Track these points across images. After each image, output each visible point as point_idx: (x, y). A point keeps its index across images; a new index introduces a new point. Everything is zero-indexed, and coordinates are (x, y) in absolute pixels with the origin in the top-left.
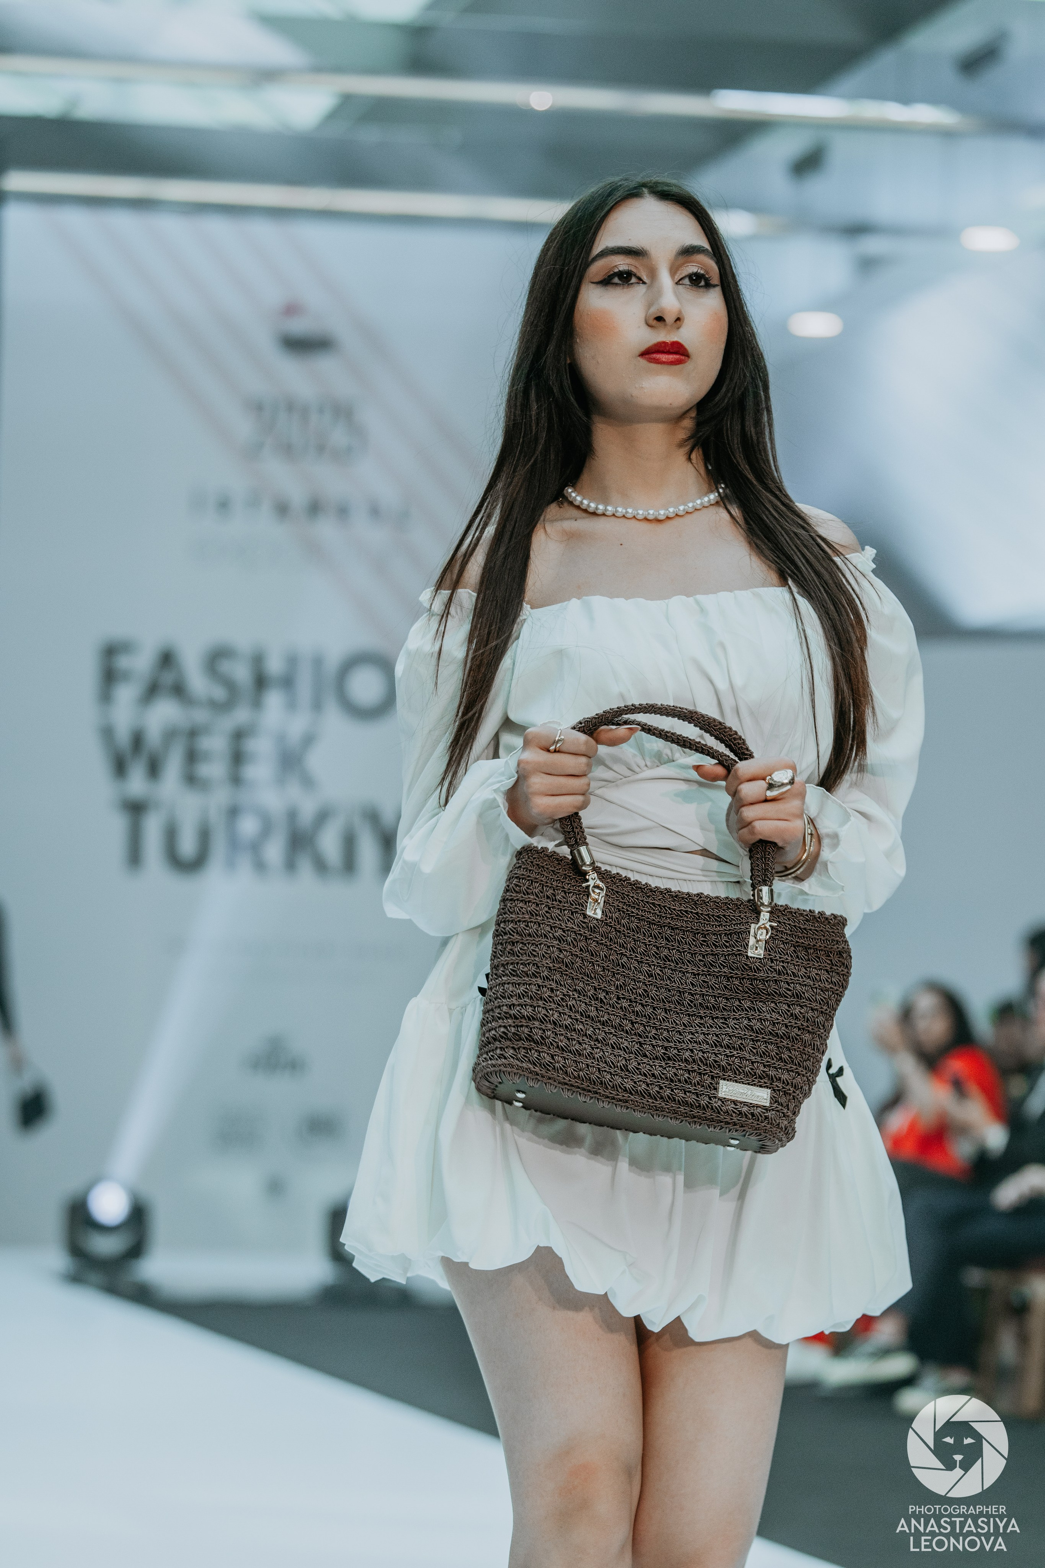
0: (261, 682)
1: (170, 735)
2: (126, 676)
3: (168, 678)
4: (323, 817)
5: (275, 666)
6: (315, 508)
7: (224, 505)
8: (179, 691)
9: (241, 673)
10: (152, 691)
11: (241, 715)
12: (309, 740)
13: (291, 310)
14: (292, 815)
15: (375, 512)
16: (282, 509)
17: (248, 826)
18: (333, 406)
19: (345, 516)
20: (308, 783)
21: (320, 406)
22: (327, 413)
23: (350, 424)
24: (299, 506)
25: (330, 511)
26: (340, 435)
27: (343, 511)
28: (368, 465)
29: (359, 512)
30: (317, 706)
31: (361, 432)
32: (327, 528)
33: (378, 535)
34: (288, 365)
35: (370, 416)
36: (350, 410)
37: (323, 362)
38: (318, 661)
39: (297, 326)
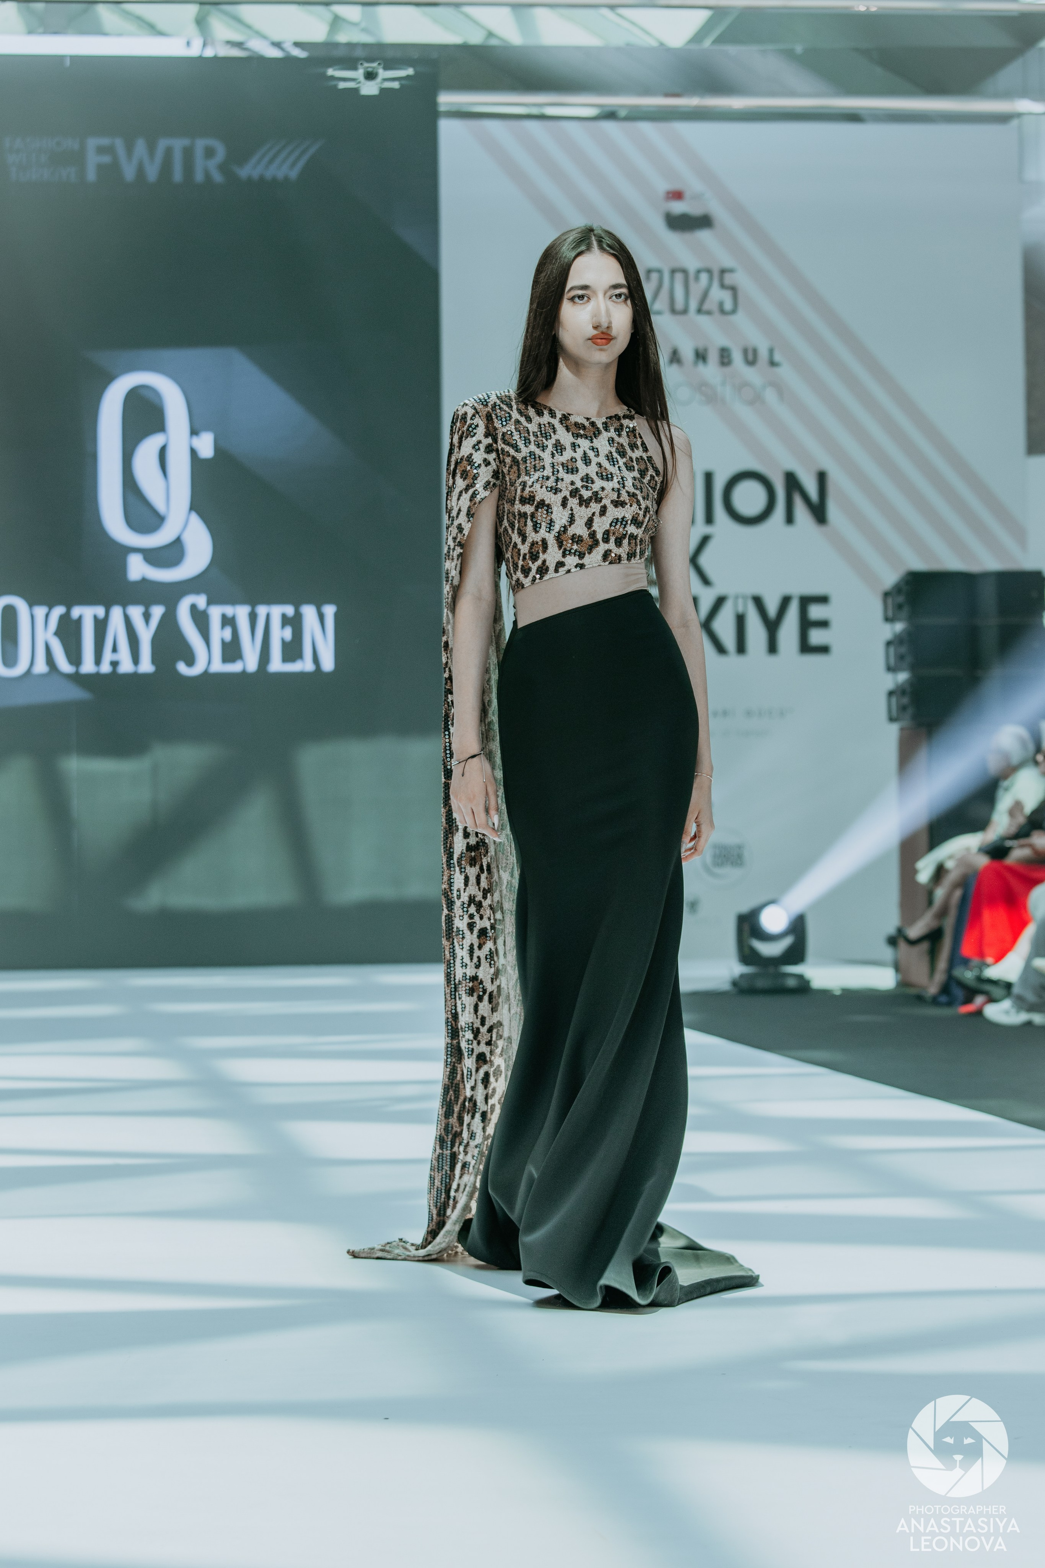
4: (719, 605)
6: (701, 356)
12: (705, 541)
13: (676, 195)
15: (751, 358)
16: (673, 357)
18: (709, 271)
19: (726, 360)
20: (706, 581)
21: (699, 272)
22: (704, 277)
23: (723, 286)
24: (687, 353)
25: (713, 357)
26: (717, 294)
27: (725, 357)
28: (740, 319)
29: (737, 357)
30: (709, 519)
31: (733, 289)
32: (711, 371)
33: (751, 375)
34: (674, 240)
35: (740, 278)
36: (723, 272)
37: (704, 235)
38: (709, 477)
39: (678, 208)
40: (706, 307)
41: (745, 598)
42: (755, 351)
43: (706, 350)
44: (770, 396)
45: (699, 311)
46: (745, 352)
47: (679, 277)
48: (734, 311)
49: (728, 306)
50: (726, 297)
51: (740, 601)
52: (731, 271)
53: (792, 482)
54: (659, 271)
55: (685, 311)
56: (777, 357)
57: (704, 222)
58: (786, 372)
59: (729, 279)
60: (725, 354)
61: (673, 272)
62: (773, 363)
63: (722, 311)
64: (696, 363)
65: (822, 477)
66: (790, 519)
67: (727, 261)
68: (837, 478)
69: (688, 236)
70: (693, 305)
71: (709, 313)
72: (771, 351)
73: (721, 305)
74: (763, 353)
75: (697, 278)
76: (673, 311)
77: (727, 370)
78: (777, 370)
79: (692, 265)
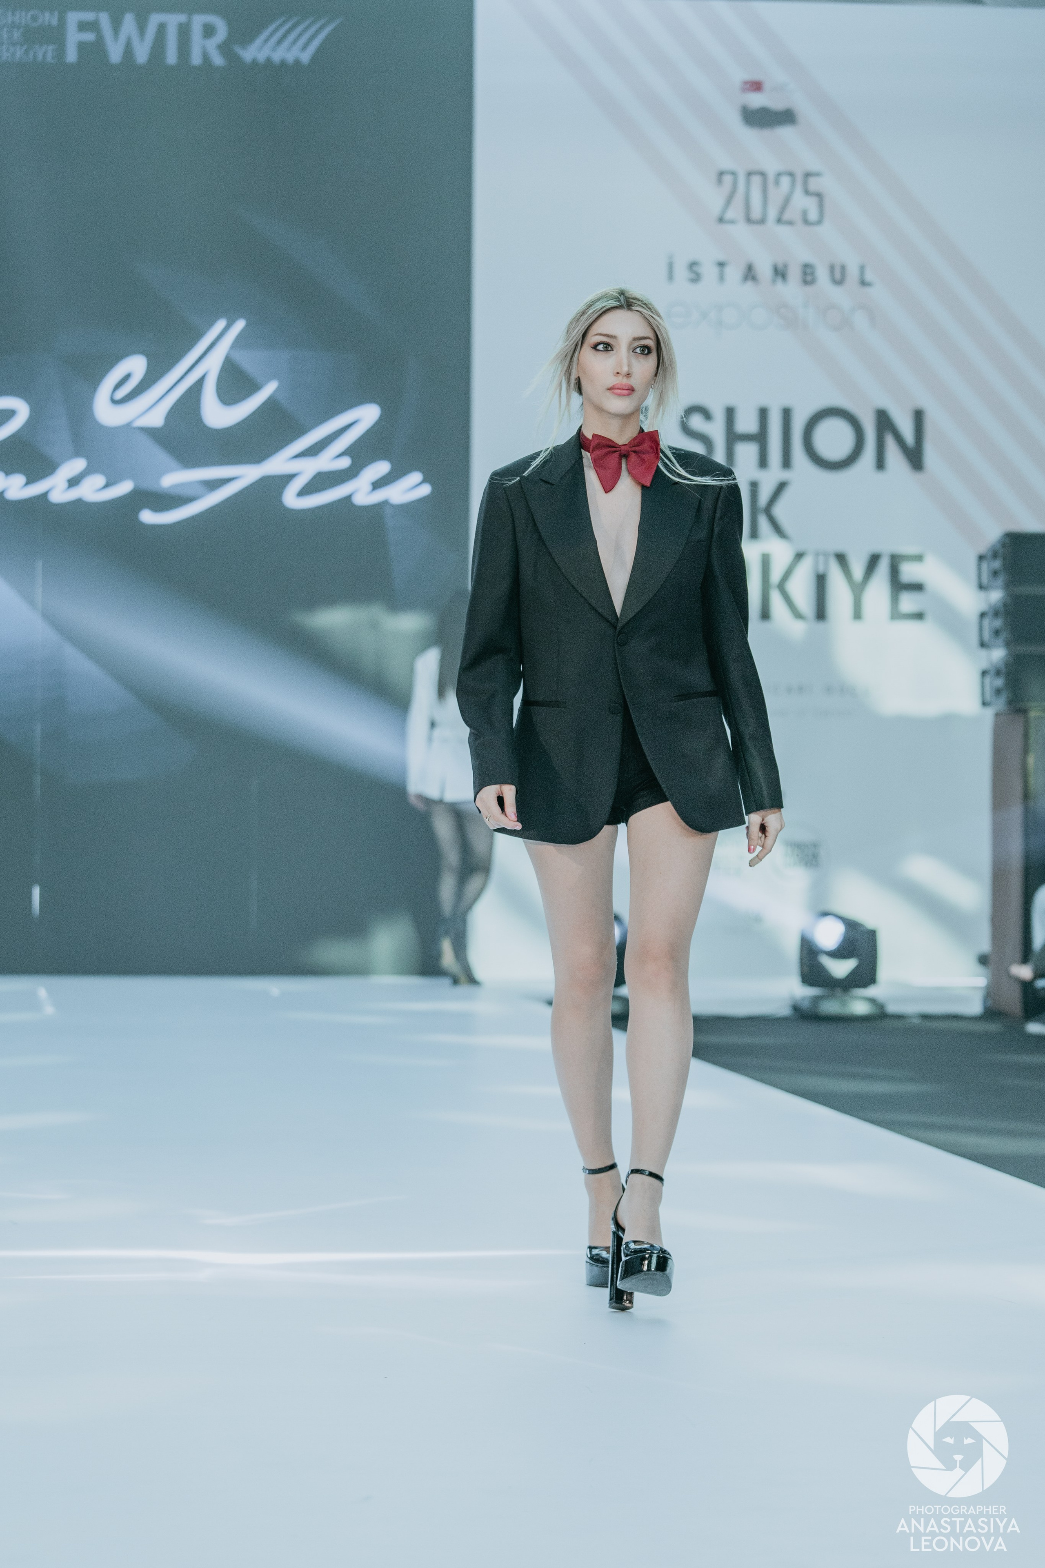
0: (732, 438)
5: (747, 423)
6: (780, 273)
7: (694, 271)
9: (715, 430)
12: (780, 491)
13: (753, 86)
15: (838, 277)
16: (750, 274)
18: (791, 175)
19: (809, 278)
21: (779, 175)
22: (785, 181)
23: (807, 192)
24: (764, 270)
25: (795, 273)
26: (801, 202)
27: (808, 275)
28: (826, 230)
29: (822, 274)
30: (787, 463)
31: (819, 196)
32: (791, 291)
33: (837, 296)
34: (751, 137)
35: (826, 183)
36: (807, 175)
37: (785, 132)
38: (787, 414)
39: (756, 100)
40: (787, 216)
41: (826, 555)
42: (843, 268)
43: (786, 266)
44: (860, 320)
45: (779, 221)
46: (832, 268)
47: (756, 180)
48: (819, 222)
49: (813, 216)
50: (811, 205)
51: (821, 559)
52: (817, 174)
53: (884, 421)
54: (733, 173)
55: (762, 221)
56: (869, 276)
57: (786, 117)
58: (878, 293)
59: (814, 184)
60: (809, 271)
61: (749, 174)
62: (864, 283)
63: (806, 222)
64: (774, 281)
65: (919, 416)
66: (880, 464)
67: (813, 165)
68: (935, 417)
69: (767, 133)
70: (772, 214)
71: (790, 223)
72: (862, 269)
73: (805, 213)
74: (853, 272)
75: (777, 183)
76: (749, 220)
77: (810, 289)
78: (867, 290)
79: (771, 166)
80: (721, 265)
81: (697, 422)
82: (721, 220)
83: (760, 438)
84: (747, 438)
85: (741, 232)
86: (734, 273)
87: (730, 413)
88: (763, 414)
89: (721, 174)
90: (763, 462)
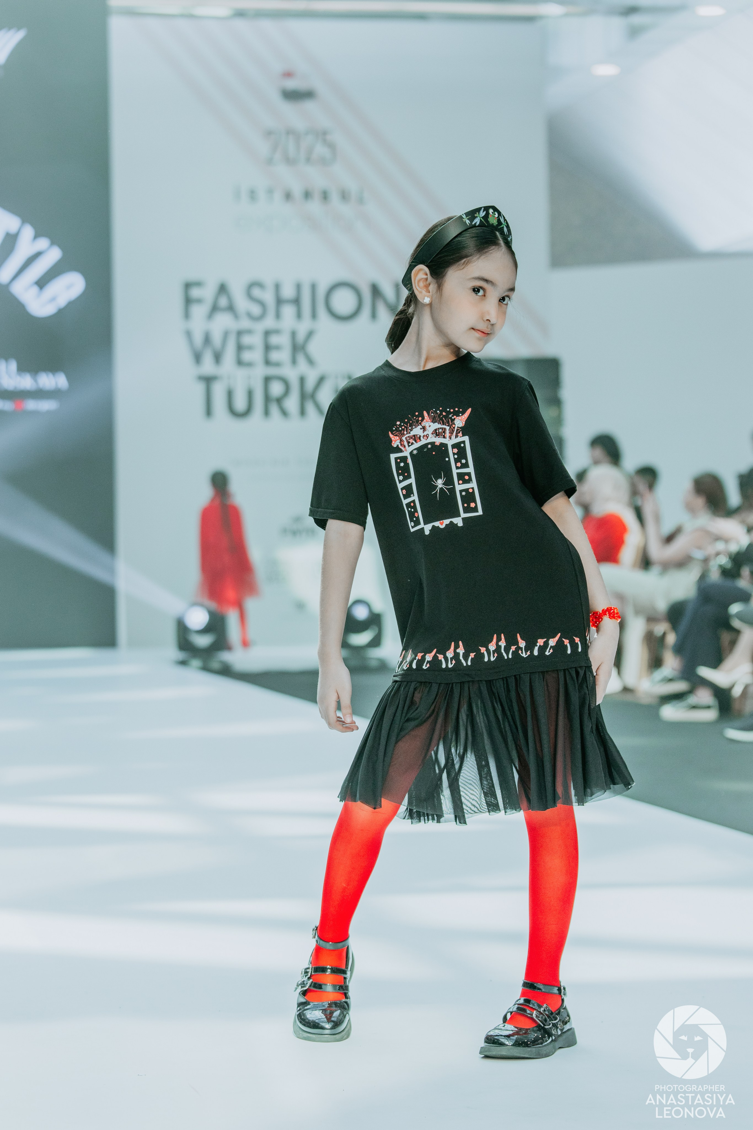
0: (279, 301)
1: (226, 335)
2: (199, 301)
3: (223, 302)
4: (321, 380)
5: (288, 292)
6: (307, 195)
7: (253, 195)
8: (231, 308)
9: (268, 297)
10: (215, 309)
11: (269, 322)
12: (310, 334)
13: (288, 75)
14: (302, 380)
15: (344, 196)
16: (288, 196)
17: (276, 389)
18: (314, 132)
19: (326, 199)
20: (311, 362)
21: (306, 132)
22: (311, 136)
23: (325, 142)
24: (297, 191)
25: (317, 196)
26: (320, 150)
27: (325, 196)
28: (337, 167)
29: (335, 197)
30: (314, 315)
31: (332, 146)
32: (315, 206)
33: (346, 210)
34: (287, 107)
35: (338, 138)
36: (325, 133)
37: (309, 105)
38: (314, 287)
39: (291, 84)
40: (312, 158)
41: (340, 376)
42: (349, 192)
43: (311, 190)
44: (360, 225)
45: (307, 161)
46: (341, 193)
47: (292, 137)
48: (332, 162)
49: (328, 157)
50: (327, 151)
51: (338, 379)
52: (331, 132)
53: (376, 291)
54: (276, 132)
55: (297, 161)
56: (365, 197)
57: (308, 95)
58: (371, 208)
59: (329, 138)
60: (326, 194)
61: (288, 133)
62: (361, 202)
63: (324, 162)
64: (305, 202)
66: (374, 315)
67: (328, 125)
69: (298, 105)
70: (302, 156)
71: (314, 163)
72: (360, 193)
73: (323, 157)
74: (355, 194)
75: (305, 137)
76: (288, 161)
77: (327, 206)
78: (364, 206)
79: (301, 128)
80: (270, 191)
81: (256, 292)
82: (270, 161)
83: (297, 301)
84: (288, 301)
85: (282, 170)
86: (278, 196)
87: (277, 287)
88: (299, 287)
89: (269, 133)
90: (299, 315)
